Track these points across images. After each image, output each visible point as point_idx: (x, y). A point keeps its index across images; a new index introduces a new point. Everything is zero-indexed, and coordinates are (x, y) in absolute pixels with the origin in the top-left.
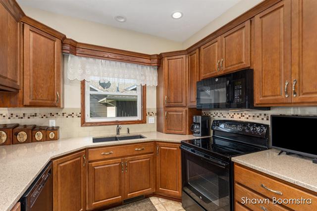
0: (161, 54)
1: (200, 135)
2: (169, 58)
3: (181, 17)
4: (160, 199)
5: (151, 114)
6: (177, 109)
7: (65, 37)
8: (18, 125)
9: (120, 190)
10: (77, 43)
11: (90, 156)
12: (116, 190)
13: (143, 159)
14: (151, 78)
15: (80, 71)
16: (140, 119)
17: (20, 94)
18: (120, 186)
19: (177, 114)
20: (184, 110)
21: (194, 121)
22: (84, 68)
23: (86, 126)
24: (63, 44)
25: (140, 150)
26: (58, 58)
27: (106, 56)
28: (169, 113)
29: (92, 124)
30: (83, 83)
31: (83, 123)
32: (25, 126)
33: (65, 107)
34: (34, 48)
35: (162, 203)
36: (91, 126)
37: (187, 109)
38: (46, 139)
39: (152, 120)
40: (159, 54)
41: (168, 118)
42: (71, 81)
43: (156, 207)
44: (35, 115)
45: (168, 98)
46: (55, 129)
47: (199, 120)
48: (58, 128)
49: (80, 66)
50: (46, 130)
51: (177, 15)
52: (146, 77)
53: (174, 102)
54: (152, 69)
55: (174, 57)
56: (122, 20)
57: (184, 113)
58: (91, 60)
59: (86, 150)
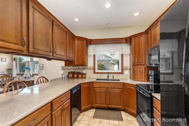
0: (130, 36)
1: (153, 82)
2: (135, 38)
3: (139, 14)
4: (126, 113)
5: (126, 69)
6: (140, 66)
7: (87, 39)
8: (75, 72)
9: (106, 102)
10: (91, 40)
11: (94, 85)
12: (104, 102)
13: (117, 91)
14: (126, 50)
15: (93, 51)
16: (121, 72)
17: (74, 62)
18: (106, 100)
19: (139, 70)
20: (143, 67)
21: (149, 74)
22: (94, 50)
23: (95, 73)
24: (87, 41)
25: (115, 86)
26: (85, 47)
27: (103, 43)
28: (135, 69)
29: (98, 73)
30: (94, 55)
31: (95, 72)
32: (76, 72)
33: (88, 65)
34: (78, 46)
35: (126, 115)
36: (97, 74)
37: (146, 66)
38: (82, 77)
39: (127, 72)
40: (129, 36)
41: (134, 72)
42: (90, 55)
43: (123, 115)
44: (79, 69)
45: (134, 60)
46: (85, 74)
47: (152, 73)
48: (86, 73)
49: (93, 49)
50: (82, 74)
51: (136, 14)
52: (123, 50)
53: (138, 63)
54: (126, 45)
55: (138, 37)
56: (109, 25)
57: (143, 69)
58: (97, 45)
59: (93, 82)
